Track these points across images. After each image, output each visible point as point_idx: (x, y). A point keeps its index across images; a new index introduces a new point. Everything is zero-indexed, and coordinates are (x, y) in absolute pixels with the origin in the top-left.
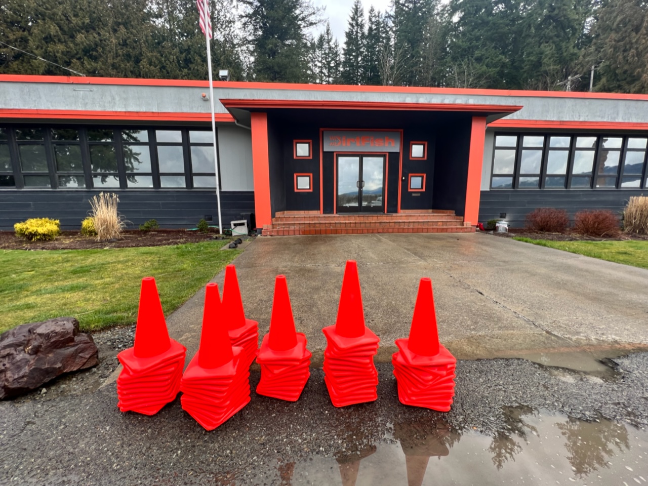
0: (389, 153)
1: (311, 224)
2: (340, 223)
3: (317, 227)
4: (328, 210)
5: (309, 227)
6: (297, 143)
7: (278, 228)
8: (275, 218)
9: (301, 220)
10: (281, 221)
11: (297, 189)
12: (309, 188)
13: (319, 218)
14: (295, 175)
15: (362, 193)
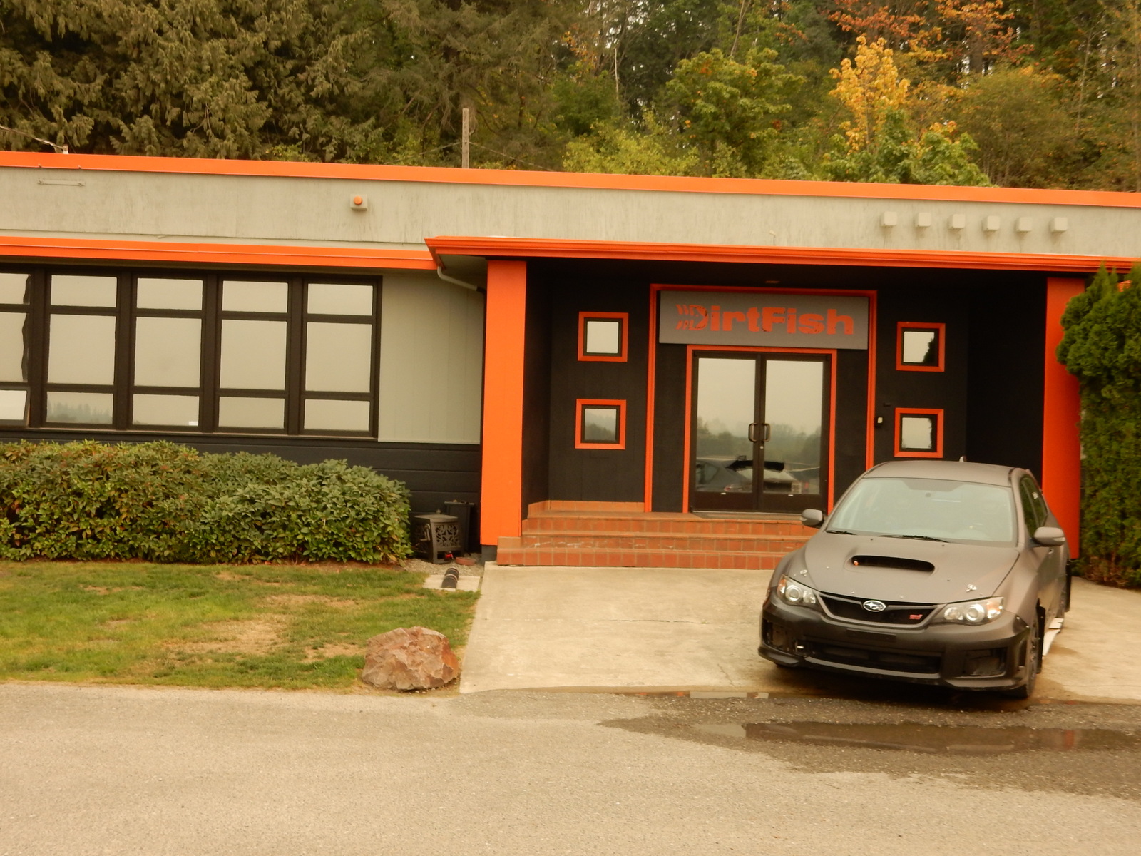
0: (839, 351)
1: (622, 537)
2: (700, 538)
3: (639, 547)
4: (666, 501)
5: (618, 545)
6: (587, 319)
7: (536, 545)
8: (531, 519)
9: (595, 528)
10: (543, 528)
11: (583, 441)
12: (614, 439)
13: (645, 523)
14: (579, 403)
15: (763, 456)
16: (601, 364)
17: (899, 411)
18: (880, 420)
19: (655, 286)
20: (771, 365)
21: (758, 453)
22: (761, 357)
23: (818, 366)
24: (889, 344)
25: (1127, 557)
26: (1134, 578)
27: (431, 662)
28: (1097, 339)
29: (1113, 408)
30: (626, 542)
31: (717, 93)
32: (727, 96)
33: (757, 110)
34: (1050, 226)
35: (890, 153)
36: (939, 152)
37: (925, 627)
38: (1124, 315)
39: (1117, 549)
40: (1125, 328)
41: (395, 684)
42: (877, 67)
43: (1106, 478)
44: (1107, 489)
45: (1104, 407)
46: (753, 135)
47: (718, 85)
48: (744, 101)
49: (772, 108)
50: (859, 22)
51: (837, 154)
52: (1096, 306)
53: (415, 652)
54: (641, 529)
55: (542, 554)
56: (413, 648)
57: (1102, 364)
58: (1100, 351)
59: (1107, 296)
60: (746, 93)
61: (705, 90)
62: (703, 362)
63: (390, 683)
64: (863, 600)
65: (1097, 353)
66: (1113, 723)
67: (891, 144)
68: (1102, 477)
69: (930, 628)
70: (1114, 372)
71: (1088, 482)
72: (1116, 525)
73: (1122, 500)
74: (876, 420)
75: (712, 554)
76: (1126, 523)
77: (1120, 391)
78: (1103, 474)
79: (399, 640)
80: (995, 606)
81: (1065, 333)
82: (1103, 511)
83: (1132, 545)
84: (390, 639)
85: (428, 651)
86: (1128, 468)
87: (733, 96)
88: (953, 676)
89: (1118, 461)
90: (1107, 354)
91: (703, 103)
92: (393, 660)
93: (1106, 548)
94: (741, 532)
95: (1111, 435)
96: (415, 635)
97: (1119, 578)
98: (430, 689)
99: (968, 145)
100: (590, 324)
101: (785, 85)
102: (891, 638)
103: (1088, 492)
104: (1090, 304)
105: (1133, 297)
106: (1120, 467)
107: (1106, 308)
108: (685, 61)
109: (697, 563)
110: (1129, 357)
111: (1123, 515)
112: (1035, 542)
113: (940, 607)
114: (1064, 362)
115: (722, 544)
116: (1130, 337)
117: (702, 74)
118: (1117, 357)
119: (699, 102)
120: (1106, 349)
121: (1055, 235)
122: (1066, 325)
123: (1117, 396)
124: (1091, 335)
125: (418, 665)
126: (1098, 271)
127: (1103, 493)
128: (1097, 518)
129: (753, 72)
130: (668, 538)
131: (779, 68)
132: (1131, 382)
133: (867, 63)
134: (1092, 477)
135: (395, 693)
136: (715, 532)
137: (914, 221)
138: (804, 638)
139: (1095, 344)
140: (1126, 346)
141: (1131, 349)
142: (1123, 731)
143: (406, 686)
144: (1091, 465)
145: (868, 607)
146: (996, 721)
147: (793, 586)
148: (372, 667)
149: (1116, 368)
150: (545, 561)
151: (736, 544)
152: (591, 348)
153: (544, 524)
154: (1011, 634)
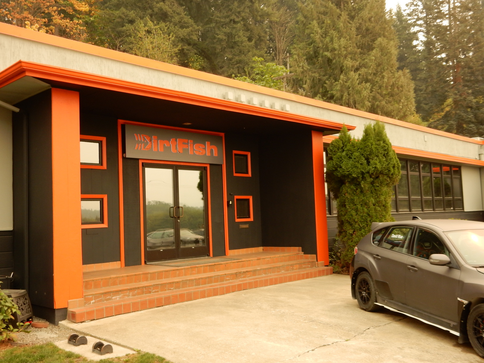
0: (210, 165)
1: (144, 287)
3: (155, 292)
7: (93, 302)
12: (100, 220)
13: (149, 276)
16: (90, 171)
17: (236, 197)
19: (121, 121)
20: (181, 172)
21: (177, 224)
22: (175, 168)
34: (283, 108)
62: (147, 170)
74: (228, 202)
137: (238, 99)
152: (82, 159)
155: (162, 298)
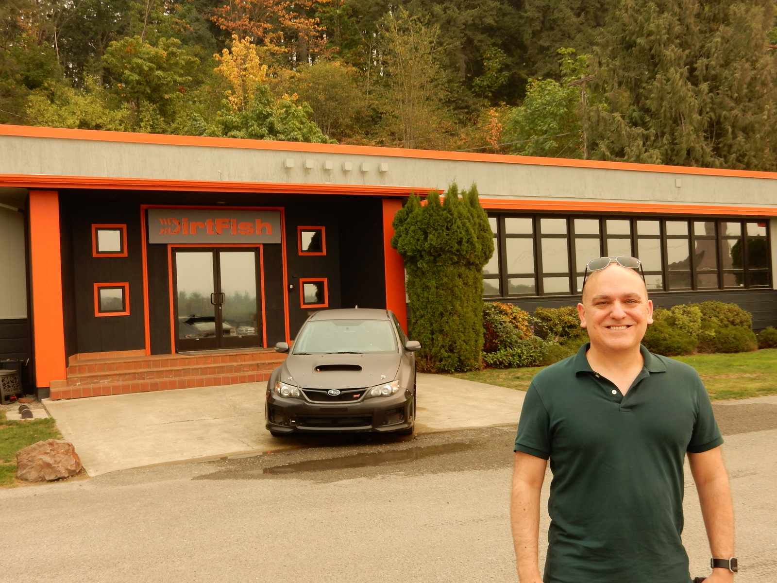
0: (264, 245)
1: (138, 373)
2: (190, 369)
3: (150, 378)
4: (160, 347)
5: (135, 379)
6: (97, 229)
7: (77, 384)
8: (71, 367)
9: (117, 369)
10: (80, 372)
11: (100, 311)
12: (122, 308)
13: (149, 363)
14: (96, 286)
15: (221, 313)
16: (109, 259)
17: (301, 280)
18: (291, 287)
19: (144, 206)
20: (223, 255)
21: (218, 312)
22: (216, 251)
23: (251, 255)
24: (293, 239)
25: (436, 356)
26: (440, 367)
27: (66, 460)
28: (413, 234)
29: (423, 273)
30: (141, 376)
31: (139, 67)
32: (146, 69)
33: (169, 79)
34: (379, 168)
35: (261, 113)
36: (290, 113)
37: (363, 400)
38: (426, 221)
39: (430, 352)
40: (428, 228)
41: (44, 477)
42: (246, 56)
43: (422, 313)
44: (423, 318)
45: (419, 273)
46: (167, 96)
47: (139, 61)
48: (159, 73)
49: (179, 79)
50: (231, 24)
51: (225, 112)
52: (410, 215)
53: (55, 455)
54: (149, 367)
55: (84, 389)
56: (53, 453)
57: (417, 249)
58: (415, 241)
59: (416, 210)
60: (160, 68)
61: (130, 64)
62: (179, 255)
63: (40, 477)
64: (327, 390)
65: (414, 242)
66: (458, 439)
67: (261, 107)
68: (420, 312)
69: (365, 401)
70: (423, 253)
71: (412, 315)
72: (429, 338)
73: (431, 324)
74: (289, 286)
75: (199, 378)
76: (434, 337)
77: (427, 263)
78: (421, 310)
79: (42, 449)
80: (395, 385)
81: (395, 231)
82: (422, 331)
83: (438, 348)
84: (35, 449)
85: (63, 453)
86: (433, 306)
87: (151, 69)
88: (378, 427)
89: (428, 302)
90: (419, 243)
91: (130, 73)
92: (40, 462)
93: (425, 352)
94: (215, 362)
95: (423, 288)
96: (51, 444)
97: (432, 368)
98: (68, 477)
99: (307, 109)
100: (100, 232)
101: (186, 64)
102: (345, 409)
103: (413, 321)
104: (408, 214)
105: (430, 210)
106: (429, 306)
107: (416, 217)
108: (114, 42)
109: (190, 385)
110: (431, 244)
111: (432, 333)
112: (406, 350)
113: (369, 389)
114: (396, 248)
115: (204, 371)
116: (430, 233)
117: (128, 52)
118: (424, 244)
119: (126, 72)
120: (418, 240)
121: (382, 173)
122: (396, 227)
123: (425, 266)
124: (410, 232)
125: (58, 463)
126: (409, 195)
127: (422, 321)
128: (419, 336)
129: (164, 53)
130: (168, 371)
131: (182, 52)
132: (432, 258)
133: (239, 52)
134: (415, 312)
135: (45, 482)
136: (197, 364)
137: (304, 165)
138: (295, 416)
139: (412, 237)
140: (429, 238)
141: (432, 240)
142: (464, 442)
143: (53, 477)
144: (414, 306)
145: (331, 393)
146: (403, 446)
147: (284, 387)
148: (24, 469)
149: (424, 250)
150: (87, 394)
151: (213, 370)
152: (101, 249)
153: (81, 369)
154: (405, 400)
155: (148, 384)
